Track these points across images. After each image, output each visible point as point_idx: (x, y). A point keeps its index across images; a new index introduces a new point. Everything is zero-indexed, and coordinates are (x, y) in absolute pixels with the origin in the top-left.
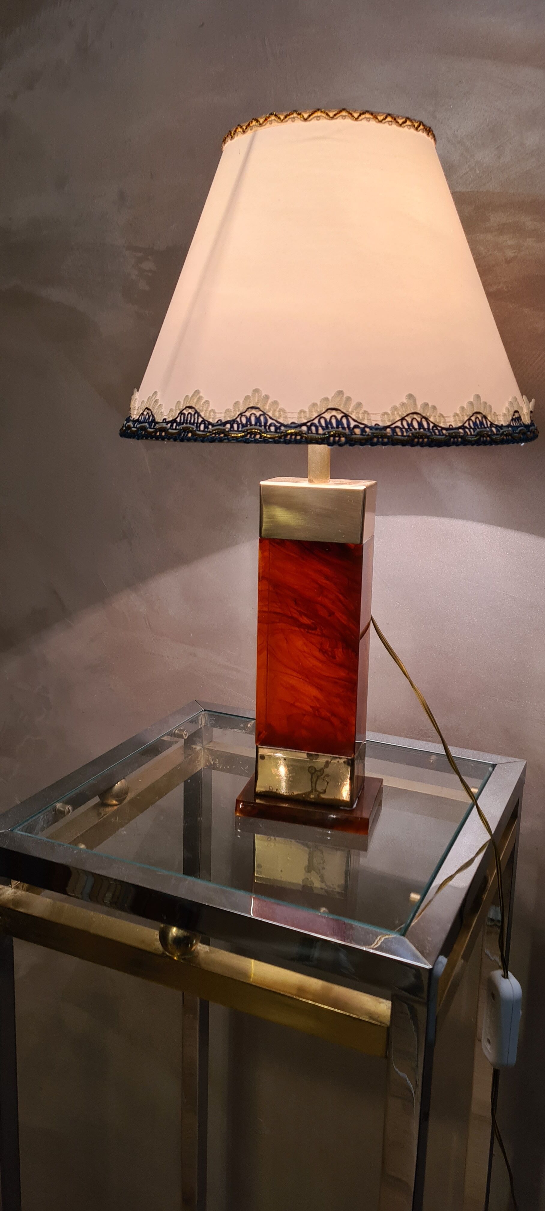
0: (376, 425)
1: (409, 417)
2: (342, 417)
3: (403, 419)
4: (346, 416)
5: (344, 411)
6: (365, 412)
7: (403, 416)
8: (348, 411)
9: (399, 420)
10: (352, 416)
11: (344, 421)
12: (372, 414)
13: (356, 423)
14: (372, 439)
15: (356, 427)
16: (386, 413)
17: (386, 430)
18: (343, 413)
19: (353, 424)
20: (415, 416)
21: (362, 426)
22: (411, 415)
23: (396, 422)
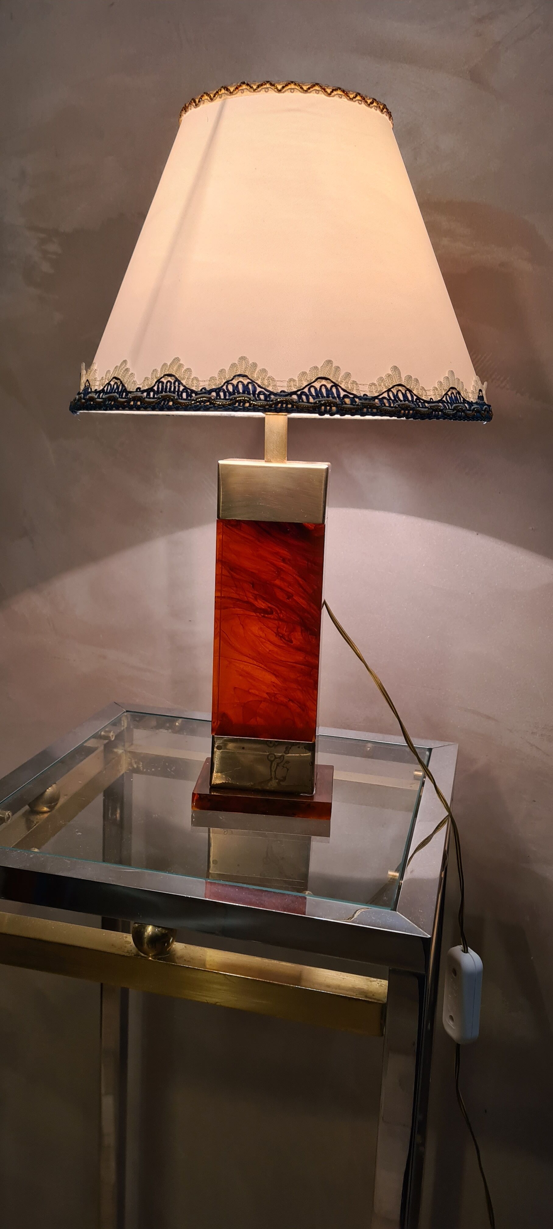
0: (364, 395)
1: (394, 388)
2: (332, 386)
3: (389, 390)
4: (336, 385)
5: (334, 381)
6: (354, 382)
7: (389, 387)
8: (337, 381)
10: (341, 385)
11: (334, 390)
12: (360, 384)
13: (346, 393)
14: (362, 409)
15: (345, 396)
16: (373, 385)
17: (374, 401)
18: (332, 382)
19: (342, 394)
20: (400, 388)
21: (352, 396)
22: (396, 387)
23: (384, 393)
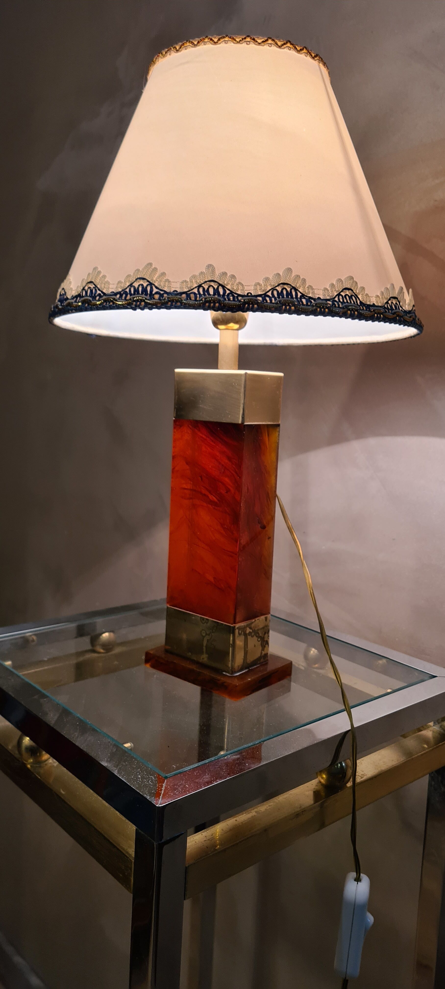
0: (174, 291)
1: (206, 284)
2: (147, 285)
3: (200, 286)
4: (151, 284)
5: (149, 280)
6: (167, 280)
7: (200, 283)
8: (152, 280)
9: (196, 287)
10: (155, 284)
11: (149, 288)
12: (173, 282)
13: (157, 290)
14: (167, 303)
15: (156, 293)
16: (186, 281)
17: (181, 295)
18: (148, 281)
19: (155, 290)
20: (212, 284)
21: (162, 292)
22: (208, 283)
23: (193, 289)
